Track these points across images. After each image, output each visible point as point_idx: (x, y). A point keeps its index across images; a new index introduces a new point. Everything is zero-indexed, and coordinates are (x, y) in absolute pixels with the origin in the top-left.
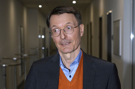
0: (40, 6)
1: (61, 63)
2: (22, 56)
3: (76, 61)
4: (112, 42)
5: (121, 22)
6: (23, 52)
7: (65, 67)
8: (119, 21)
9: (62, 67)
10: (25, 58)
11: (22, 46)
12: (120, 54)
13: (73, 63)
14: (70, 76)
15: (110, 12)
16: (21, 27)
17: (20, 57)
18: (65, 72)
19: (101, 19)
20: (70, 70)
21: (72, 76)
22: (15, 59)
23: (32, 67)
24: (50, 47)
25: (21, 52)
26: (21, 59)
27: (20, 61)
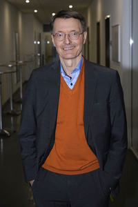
0: (36, 11)
1: (62, 71)
2: (17, 63)
3: (78, 68)
4: (111, 48)
5: (119, 27)
6: (18, 58)
7: (66, 75)
8: (117, 25)
9: (63, 75)
10: (21, 65)
11: (18, 53)
12: (119, 60)
13: (75, 71)
14: (72, 84)
15: (108, 16)
16: (16, 32)
17: (15, 63)
18: (66, 80)
19: (98, 24)
20: (71, 78)
21: (74, 84)
22: (10, 66)
23: (31, 75)
24: (46, 53)
25: (16, 59)
26: (17, 66)
27: (15, 68)
